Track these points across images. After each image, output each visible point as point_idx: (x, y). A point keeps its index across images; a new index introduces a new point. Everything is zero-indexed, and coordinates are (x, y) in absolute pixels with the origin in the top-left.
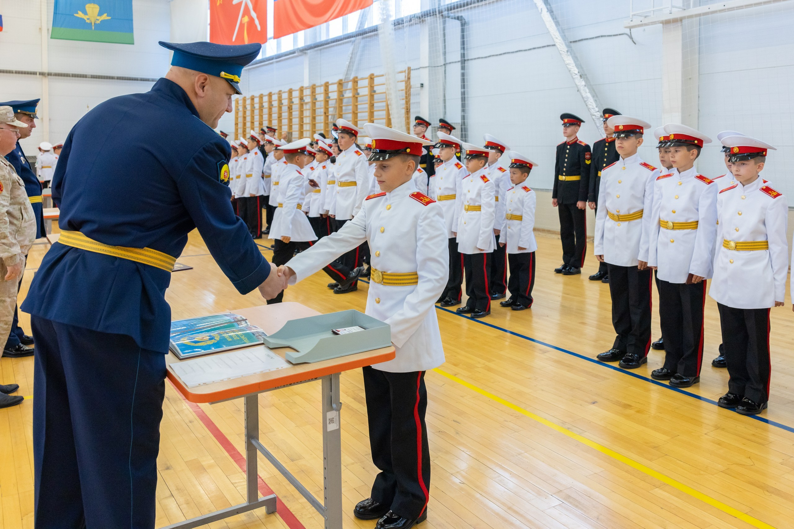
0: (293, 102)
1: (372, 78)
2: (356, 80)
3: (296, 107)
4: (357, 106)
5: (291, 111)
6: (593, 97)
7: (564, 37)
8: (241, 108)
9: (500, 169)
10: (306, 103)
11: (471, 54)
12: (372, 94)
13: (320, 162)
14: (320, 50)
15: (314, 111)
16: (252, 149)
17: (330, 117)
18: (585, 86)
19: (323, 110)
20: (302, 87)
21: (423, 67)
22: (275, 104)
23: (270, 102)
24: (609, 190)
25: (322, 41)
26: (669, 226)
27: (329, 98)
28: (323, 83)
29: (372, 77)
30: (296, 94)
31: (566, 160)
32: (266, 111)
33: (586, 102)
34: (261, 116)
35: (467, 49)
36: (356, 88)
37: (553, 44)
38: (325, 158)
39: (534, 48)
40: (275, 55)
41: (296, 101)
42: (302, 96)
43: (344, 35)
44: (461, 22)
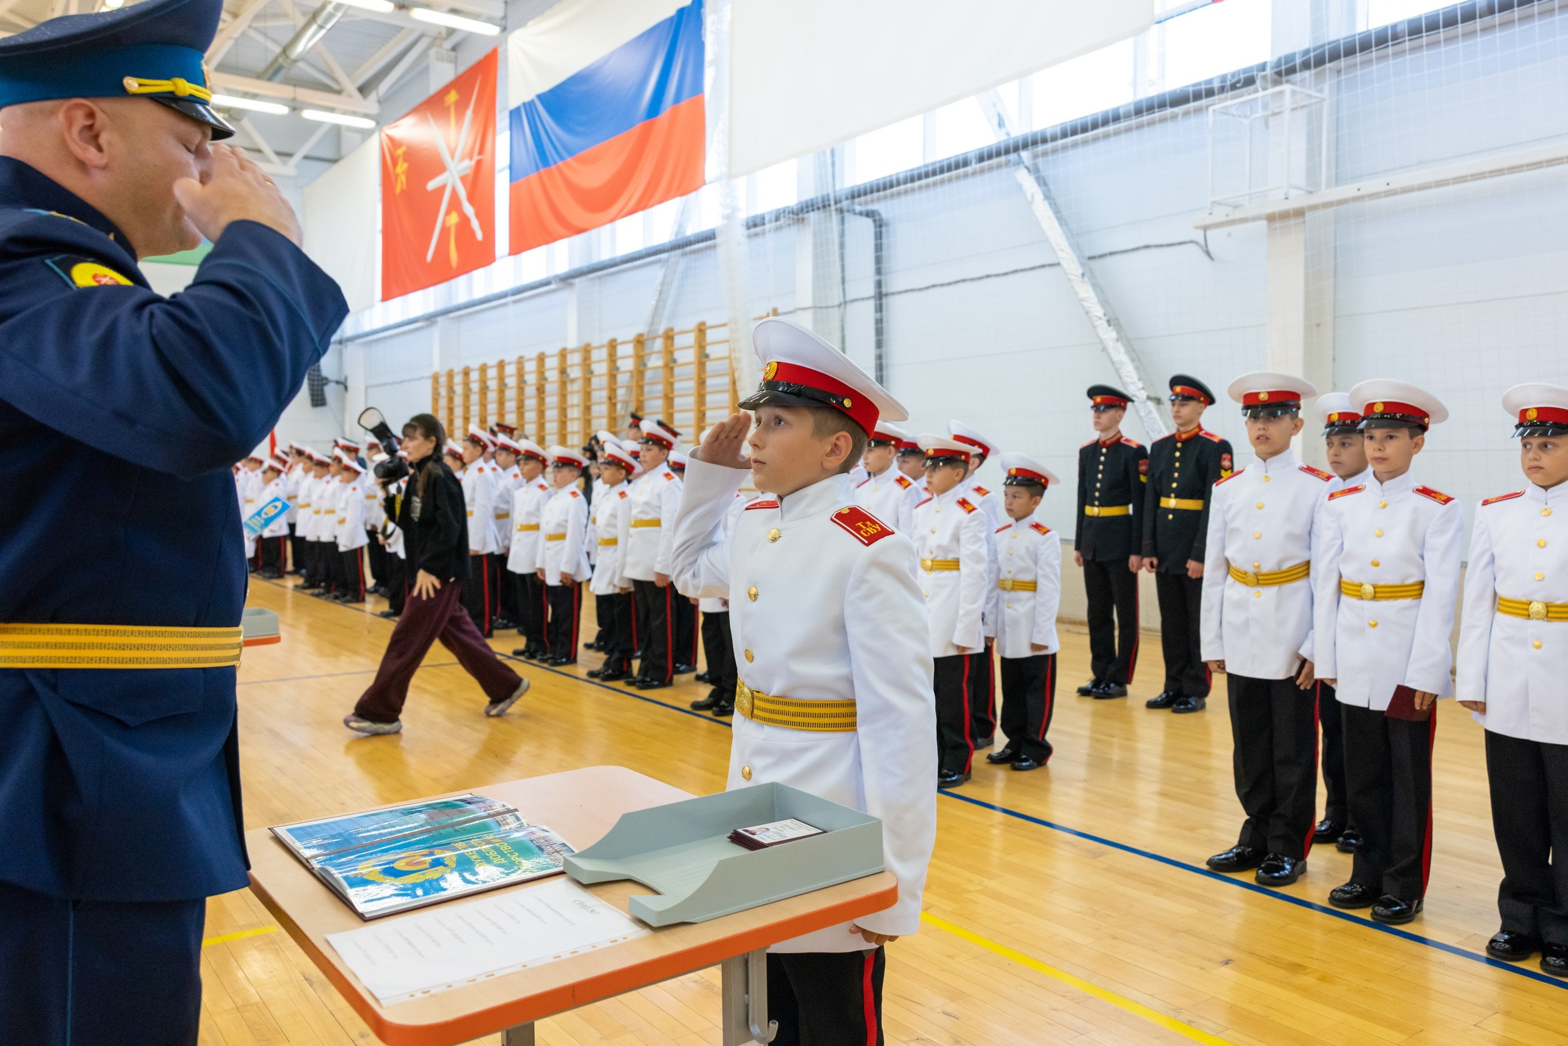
0: (546, 379)
1: (701, 330)
2: (670, 334)
3: (552, 387)
4: (672, 384)
5: (542, 395)
6: (1133, 360)
7: (1076, 247)
8: (443, 392)
9: (978, 490)
10: (573, 381)
11: (893, 284)
12: (703, 360)
13: (613, 484)
14: (600, 278)
15: (587, 394)
16: (472, 461)
17: (619, 406)
18: (1117, 340)
19: (604, 394)
20: (564, 350)
21: (800, 309)
22: (511, 381)
23: (501, 379)
24: (1235, 524)
25: (603, 262)
26: (1365, 594)
27: (617, 369)
28: (605, 340)
29: (703, 328)
30: (552, 363)
31: (1100, 476)
32: (492, 396)
33: (1121, 371)
34: (483, 405)
35: (886, 274)
36: (671, 349)
37: (1055, 261)
38: (621, 477)
39: (1016, 271)
40: (512, 289)
41: (553, 375)
42: (564, 366)
43: (646, 249)
44: (875, 221)
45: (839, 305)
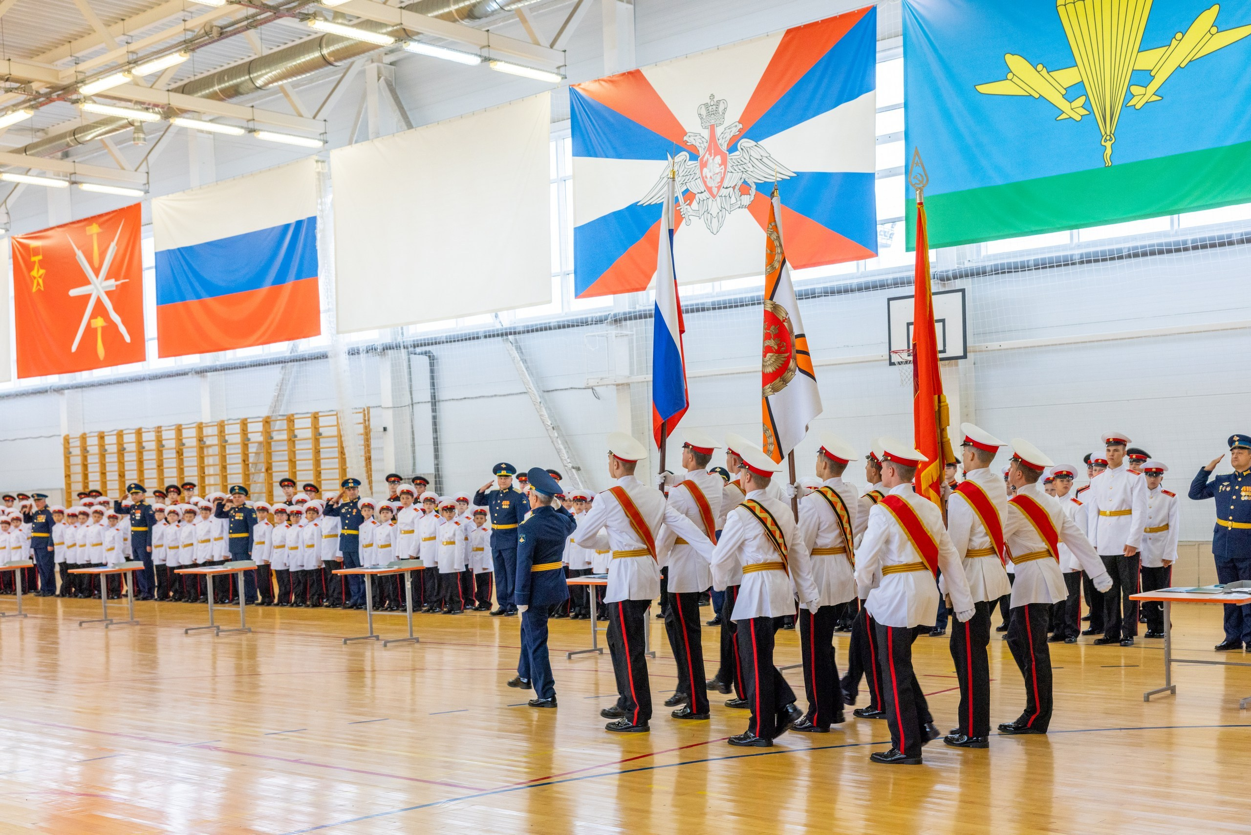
0: (184, 445)
3: (191, 451)
4: (294, 452)
5: (181, 457)
7: (536, 385)
8: (75, 451)
10: (209, 446)
11: (443, 394)
12: (318, 437)
15: (223, 457)
17: (250, 466)
18: (559, 438)
19: (239, 457)
20: (202, 424)
21: (386, 407)
22: (150, 445)
23: (139, 443)
25: (234, 363)
27: (249, 440)
28: (237, 419)
29: (316, 416)
30: (189, 432)
32: (130, 456)
35: (437, 388)
36: (292, 428)
37: (528, 391)
41: (191, 442)
42: (203, 436)
44: (430, 357)
45: (409, 405)
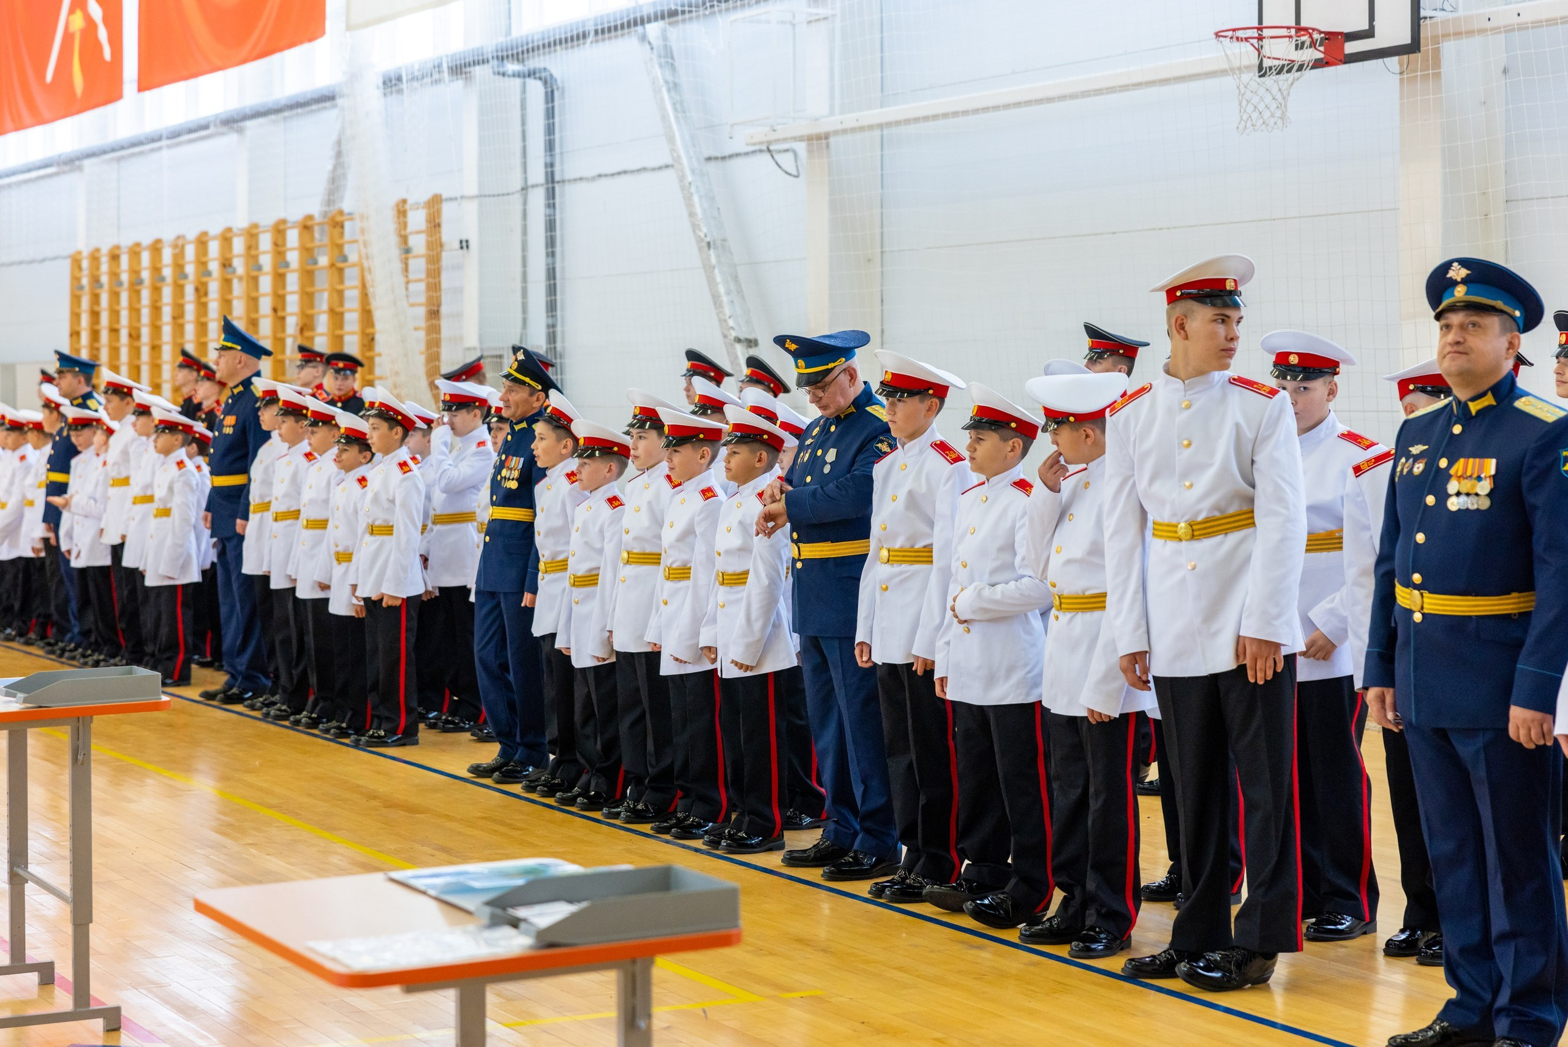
0: (207, 274)
2: (340, 220)
3: (214, 287)
5: (204, 300)
8: (86, 285)
10: (237, 278)
11: (566, 168)
19: (269, 302)
21: (468, 197)
22: (168, 274)
23: (156, 270)
35: (560, 154)
36: (339, 242)
41: (215, 269)
42: (229, 256)
44: (544, 81)
45: (523, 189)
